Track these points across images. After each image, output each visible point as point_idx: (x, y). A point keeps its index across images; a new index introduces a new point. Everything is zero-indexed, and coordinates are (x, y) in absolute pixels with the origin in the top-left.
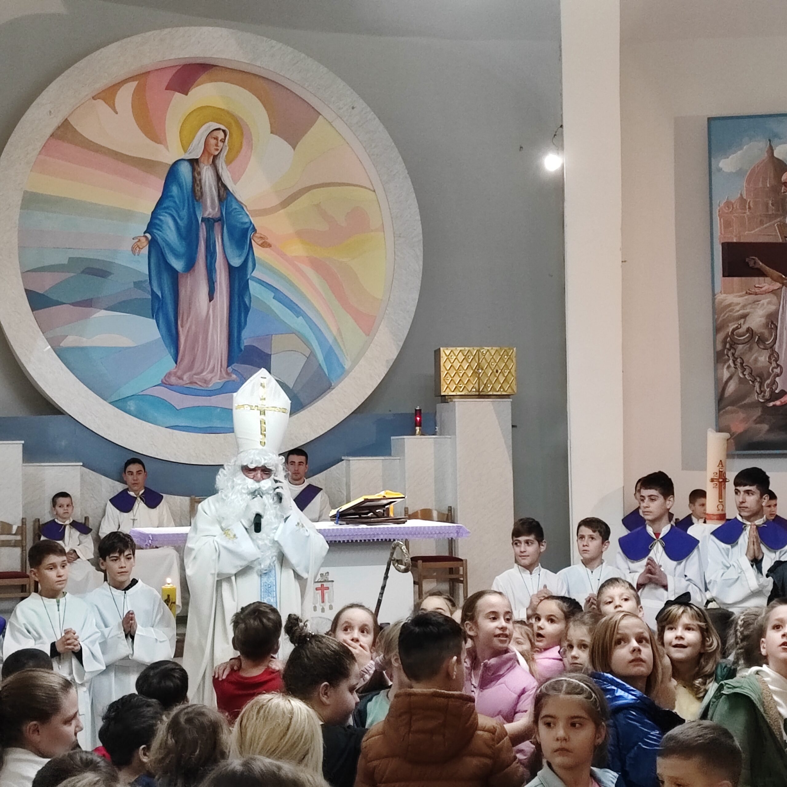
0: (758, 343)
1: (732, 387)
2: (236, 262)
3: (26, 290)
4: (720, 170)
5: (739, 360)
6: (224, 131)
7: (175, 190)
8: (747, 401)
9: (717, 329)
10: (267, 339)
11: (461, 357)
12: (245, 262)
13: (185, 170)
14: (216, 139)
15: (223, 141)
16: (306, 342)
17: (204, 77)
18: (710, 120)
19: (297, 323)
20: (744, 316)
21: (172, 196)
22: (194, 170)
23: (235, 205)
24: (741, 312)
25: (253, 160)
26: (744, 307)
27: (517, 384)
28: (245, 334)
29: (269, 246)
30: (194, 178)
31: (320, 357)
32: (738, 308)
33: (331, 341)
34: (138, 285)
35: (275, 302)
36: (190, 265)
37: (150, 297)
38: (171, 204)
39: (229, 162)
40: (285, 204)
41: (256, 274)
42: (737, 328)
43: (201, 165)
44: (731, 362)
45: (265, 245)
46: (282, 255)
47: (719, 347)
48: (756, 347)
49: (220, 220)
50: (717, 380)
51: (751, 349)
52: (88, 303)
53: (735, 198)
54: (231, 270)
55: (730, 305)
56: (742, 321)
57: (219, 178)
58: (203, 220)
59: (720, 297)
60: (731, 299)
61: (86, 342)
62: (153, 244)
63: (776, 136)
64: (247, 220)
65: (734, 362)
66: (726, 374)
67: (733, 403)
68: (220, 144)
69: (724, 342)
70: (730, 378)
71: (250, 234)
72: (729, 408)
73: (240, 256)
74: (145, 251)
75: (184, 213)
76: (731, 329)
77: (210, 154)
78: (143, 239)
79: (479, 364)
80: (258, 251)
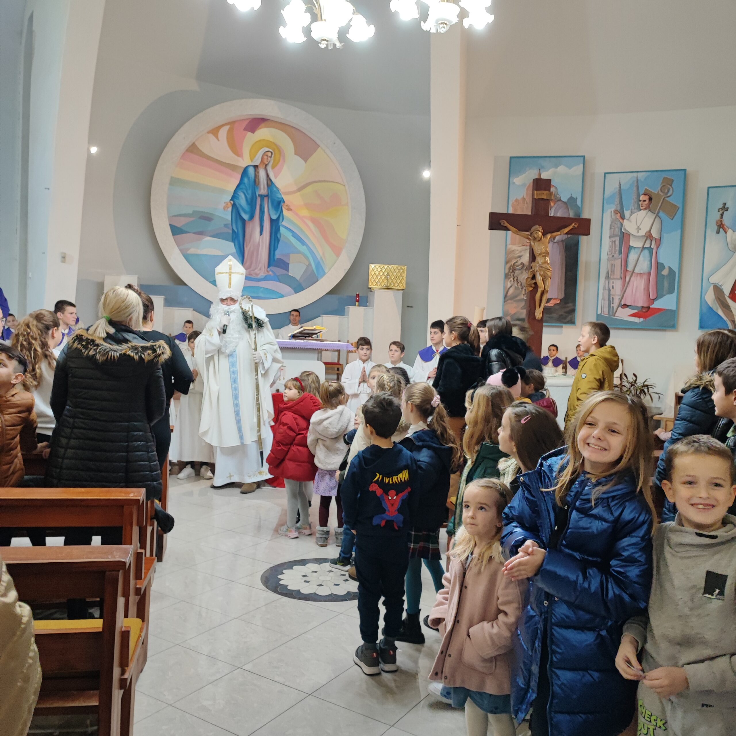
0: (526, 270)
1: (511, 291)
2: (274, 217)
3: (170, 225)
4: (514, 183)
5: (516, 279)
6: (271, 153)
7: (246, 180)
8: (518, 298)
9: (507, 263)
10: (288, 255)
11: (379, 270)
12: (279, 218)
13: (251, 171)
14: (267, 156)
15: (271, 157)
16: (307, 258)
17: (263, 125)
18: (511, 158)
19: (303, 249)
20: (520, 257)
21: (245, 183)
22: (255, 171)
23: (275, 189)
24: (519, 254)
25: (285, 168)
26: (520, 252)
27: (407, 284)
28: (277, 252)
29: (291, 210)
30: (255, 175)
31: (313, 266)
32: (517, 252)
33: (319, 258)
34: (226, 226)
35: (292, 238)
36: (252, 217)
37: (231, 232)
38: (244, 187)
39: (273, 167)
40: (300, 189)
41: (284, 223)
42: (516, 262)
43: (259, 169)
44: (512, 279)
45: (289, 209)
46: (297, 214)
47: (507, 271)
48: (524, 272)
49: (267, 196)
50: (505, 287)
51: (522, 273)
52: (201, 233)
53: (520, 197)
54: (272, 220)
55: (513, 251)
56: (519, 259)
57: (268, 175)
58: (259, 195)
59: (509, 246)
60: (514, 247)
61: (199, 252)
62: (234, 206)
63: (543, 167)
64: (280, 197)
65: (513, 279)
66: (509, 285)
67: (511, 299)
68: (269, 159)
69: (510, 269)
70: (511, 287)
71: (282, 204)
72: (509, 301)
73: (276, 214)
74: (230, 209)
75: (250, 192)
76: (513, 263)
77: (264, 163)
78: (229, 204)
79: (388, 273)
80: (285, 212)
